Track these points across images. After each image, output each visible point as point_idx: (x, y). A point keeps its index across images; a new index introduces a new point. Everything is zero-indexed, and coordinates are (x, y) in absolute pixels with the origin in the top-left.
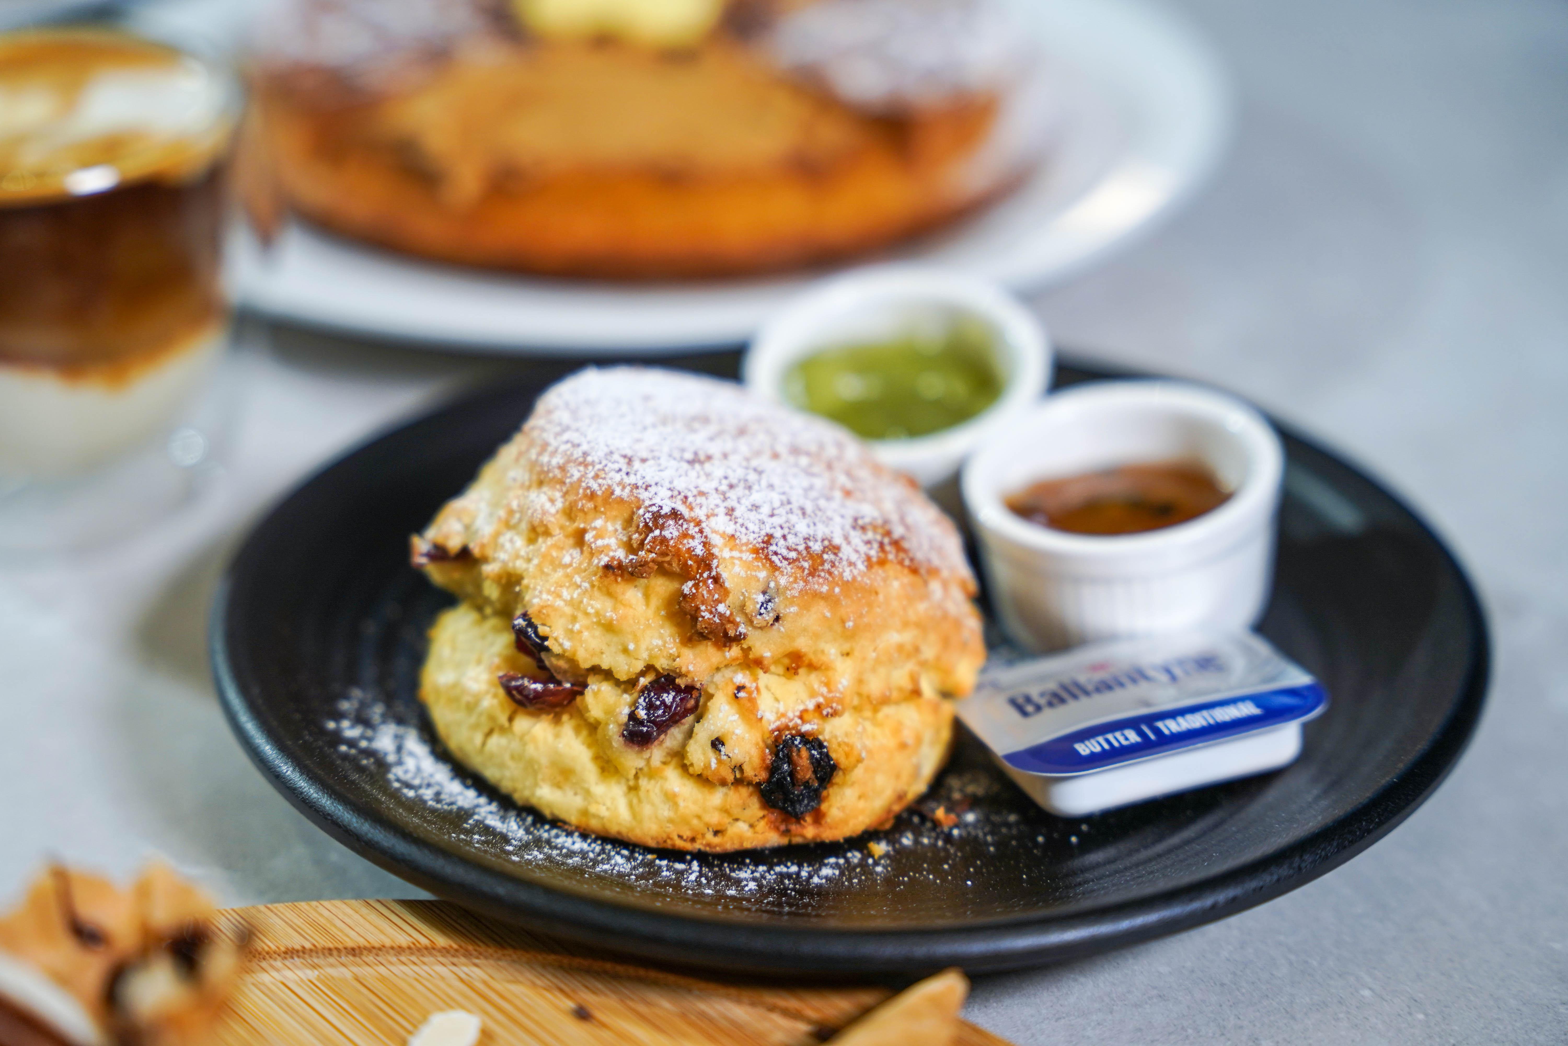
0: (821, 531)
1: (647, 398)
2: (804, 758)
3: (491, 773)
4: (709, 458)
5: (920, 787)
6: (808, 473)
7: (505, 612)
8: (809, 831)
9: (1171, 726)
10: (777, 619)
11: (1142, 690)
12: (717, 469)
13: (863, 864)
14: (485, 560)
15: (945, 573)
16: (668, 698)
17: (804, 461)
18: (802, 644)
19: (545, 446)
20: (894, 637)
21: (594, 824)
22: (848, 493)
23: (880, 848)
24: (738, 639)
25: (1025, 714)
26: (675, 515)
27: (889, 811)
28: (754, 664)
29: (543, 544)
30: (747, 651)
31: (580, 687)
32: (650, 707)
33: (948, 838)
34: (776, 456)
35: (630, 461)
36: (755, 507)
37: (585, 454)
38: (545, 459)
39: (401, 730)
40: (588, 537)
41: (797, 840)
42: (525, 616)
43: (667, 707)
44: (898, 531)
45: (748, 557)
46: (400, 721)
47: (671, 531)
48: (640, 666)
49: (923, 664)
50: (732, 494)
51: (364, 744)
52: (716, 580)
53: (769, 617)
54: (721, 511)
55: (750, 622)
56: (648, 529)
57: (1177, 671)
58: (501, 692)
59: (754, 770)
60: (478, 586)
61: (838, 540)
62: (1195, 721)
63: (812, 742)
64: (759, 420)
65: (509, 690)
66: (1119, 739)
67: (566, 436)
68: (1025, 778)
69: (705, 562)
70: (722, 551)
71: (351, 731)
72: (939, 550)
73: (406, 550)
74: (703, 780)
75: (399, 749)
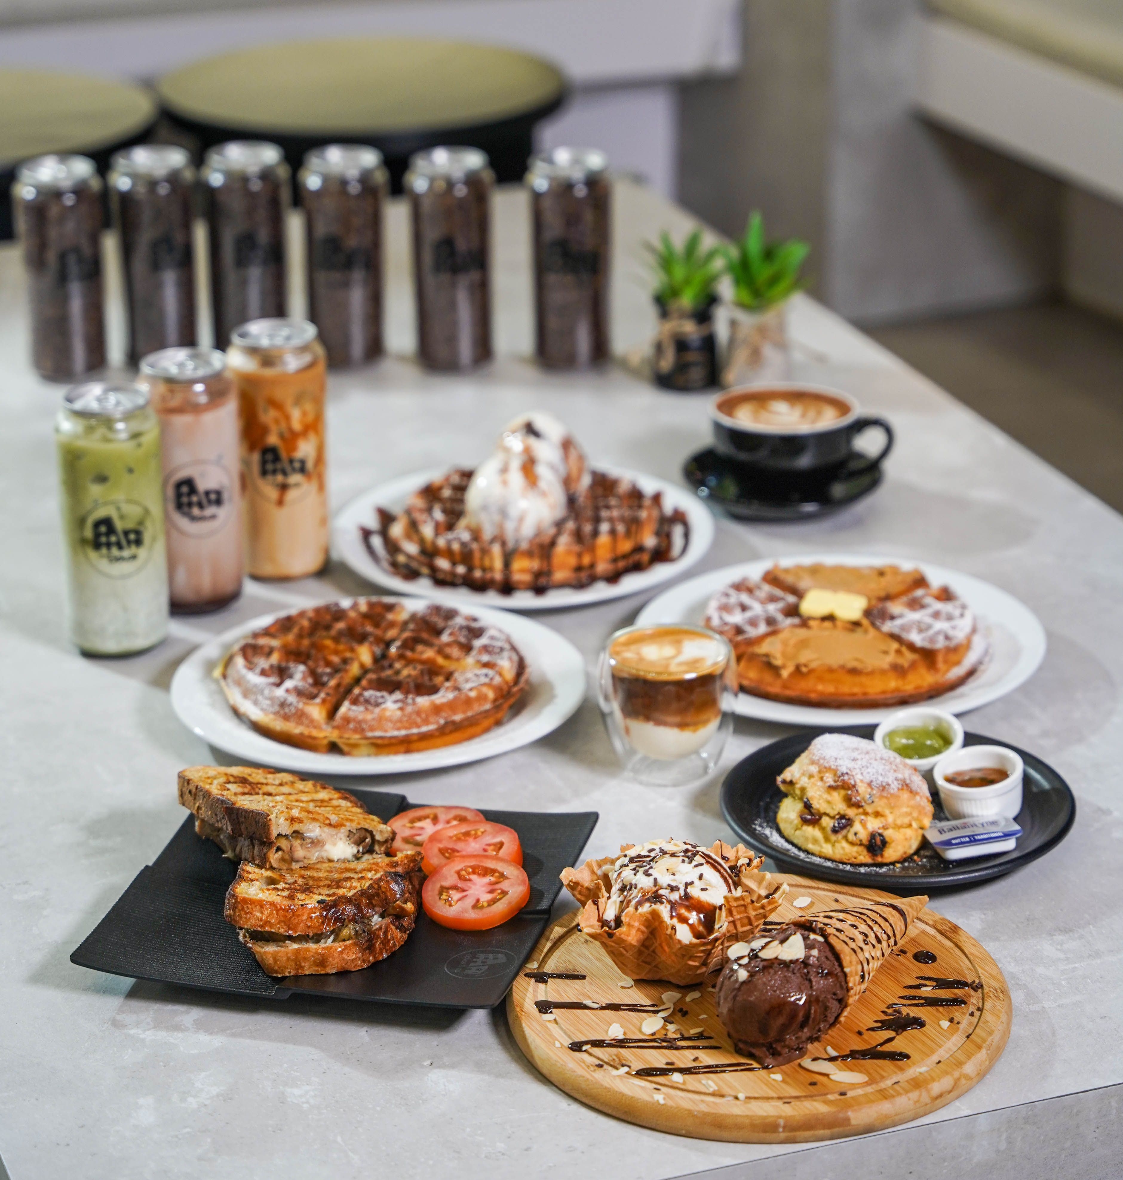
0: (886, 780)
1: (842, 743)
2: (878, 840)
3: (795, 841)
4: (857, 759)
5: (912, 851)
6: (884, 765)
7: (801, 799)
8: (879, 859)
9: (979, 837)
10: (873, 802)
11: (975, 828)
12: (859, 762)
13: (893, 869)
14: (796, 783)
15: (921, 794)
16: (843, 821)
17: (884, 761)
18: (879, 809)
19: (814, 754)
20: (905, 810)
21: (823, 855)
22: (895, 771)
23: (898, 865)
24: (862, 806)
25: (941, 833)
26: (847, 773)
27: (902, 856)
28: (866, 814)
29: (812, 780)
30: (864, 810)
31: (820, 818)
32: (839, 823)
33: (917, 864)
34: (876, 760)
35: (836, 759)
36: (868, 773)
37: (825, 757)
38: (814, 757)
39: (771, 830)
40: (825, 778)
41: (876, 862)
42: (807, 798)
43: (843, 824)
44: (908, 782)
45: (866, 785)
46: (771, 828)
47: (846, 778)
48: (836, 812)
49: (913, 818)
50: (863, 769)
51: (762, 832)
52: (857, 791)
53: (870, 801)
54: (859, 773)
55: (865, 802)
56: (840, 777)
57: (985, 824)
58: (800, 819)
59: (865, 842)
60: (794, 791)
61: (890, 782)
62: (985, 836)
63: (880, 835)
64: (873, 750)
65: (802, 818)
66: (963, 840)
67: (820, 752)
68: (939, 849)
69: (854, 786)
70: (859, 784)
71: (758, 828)
72: (920, 788)
73: (775, 780)
74: (852, 844)
75: (771, 834)
